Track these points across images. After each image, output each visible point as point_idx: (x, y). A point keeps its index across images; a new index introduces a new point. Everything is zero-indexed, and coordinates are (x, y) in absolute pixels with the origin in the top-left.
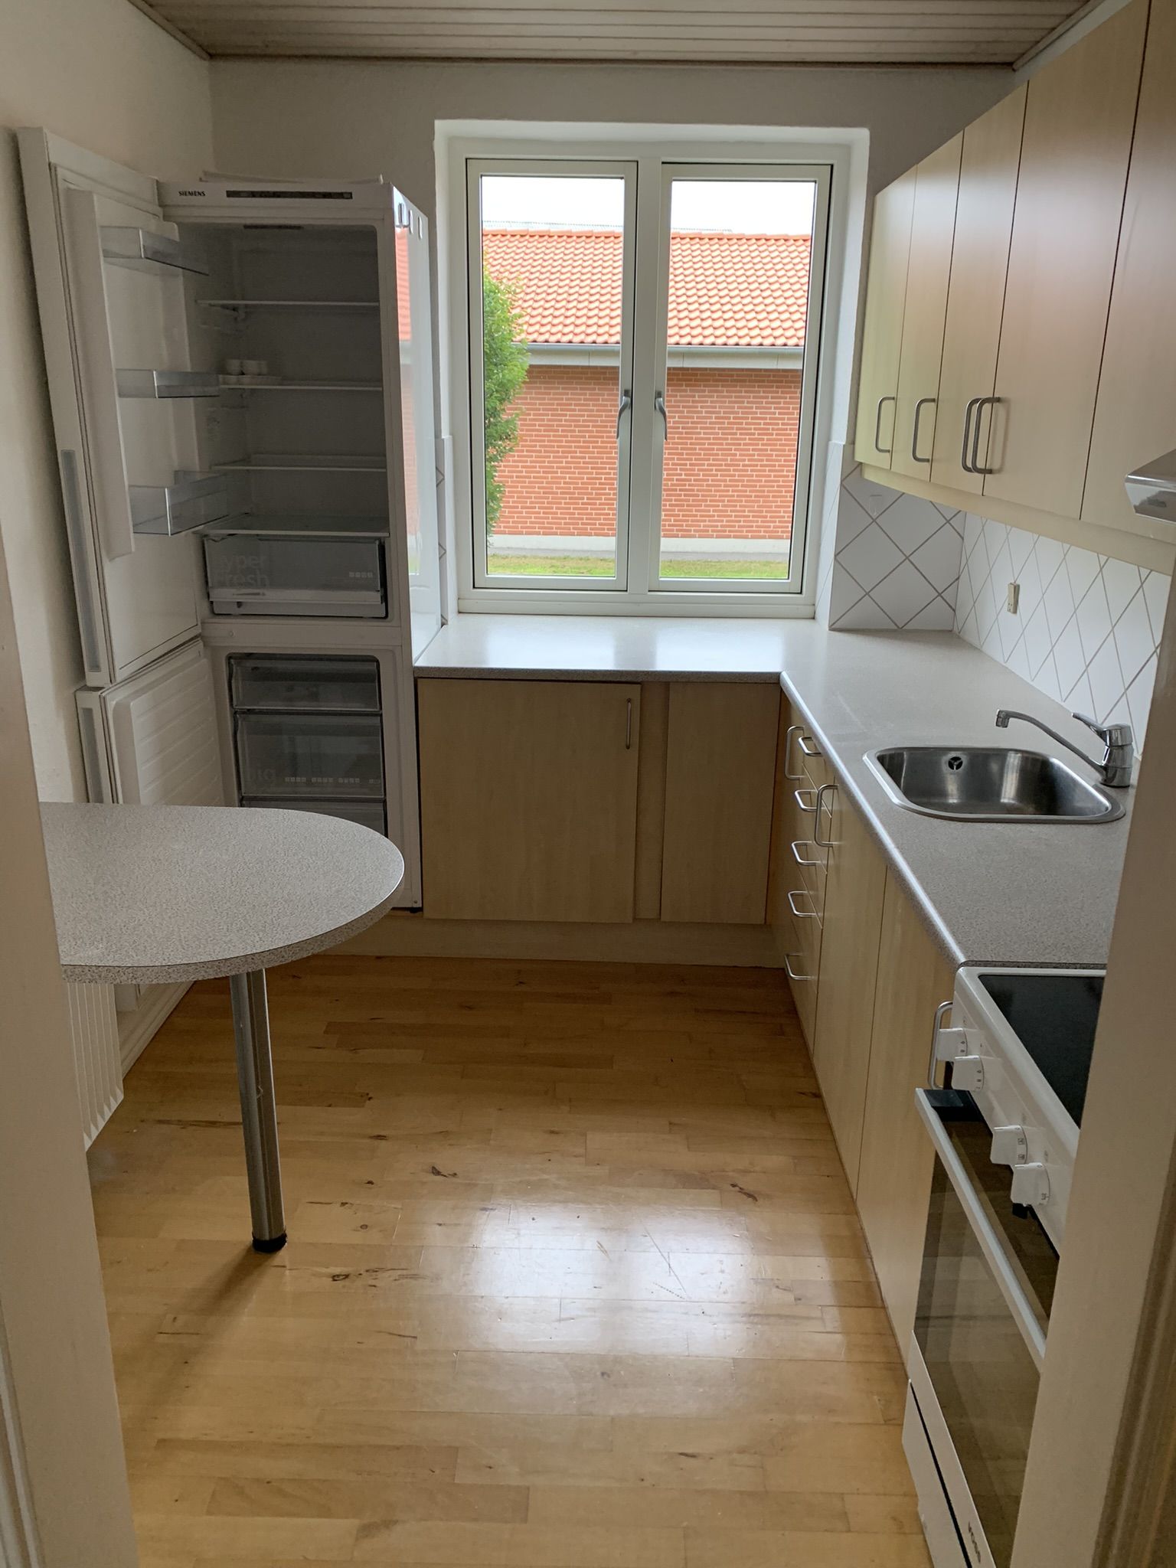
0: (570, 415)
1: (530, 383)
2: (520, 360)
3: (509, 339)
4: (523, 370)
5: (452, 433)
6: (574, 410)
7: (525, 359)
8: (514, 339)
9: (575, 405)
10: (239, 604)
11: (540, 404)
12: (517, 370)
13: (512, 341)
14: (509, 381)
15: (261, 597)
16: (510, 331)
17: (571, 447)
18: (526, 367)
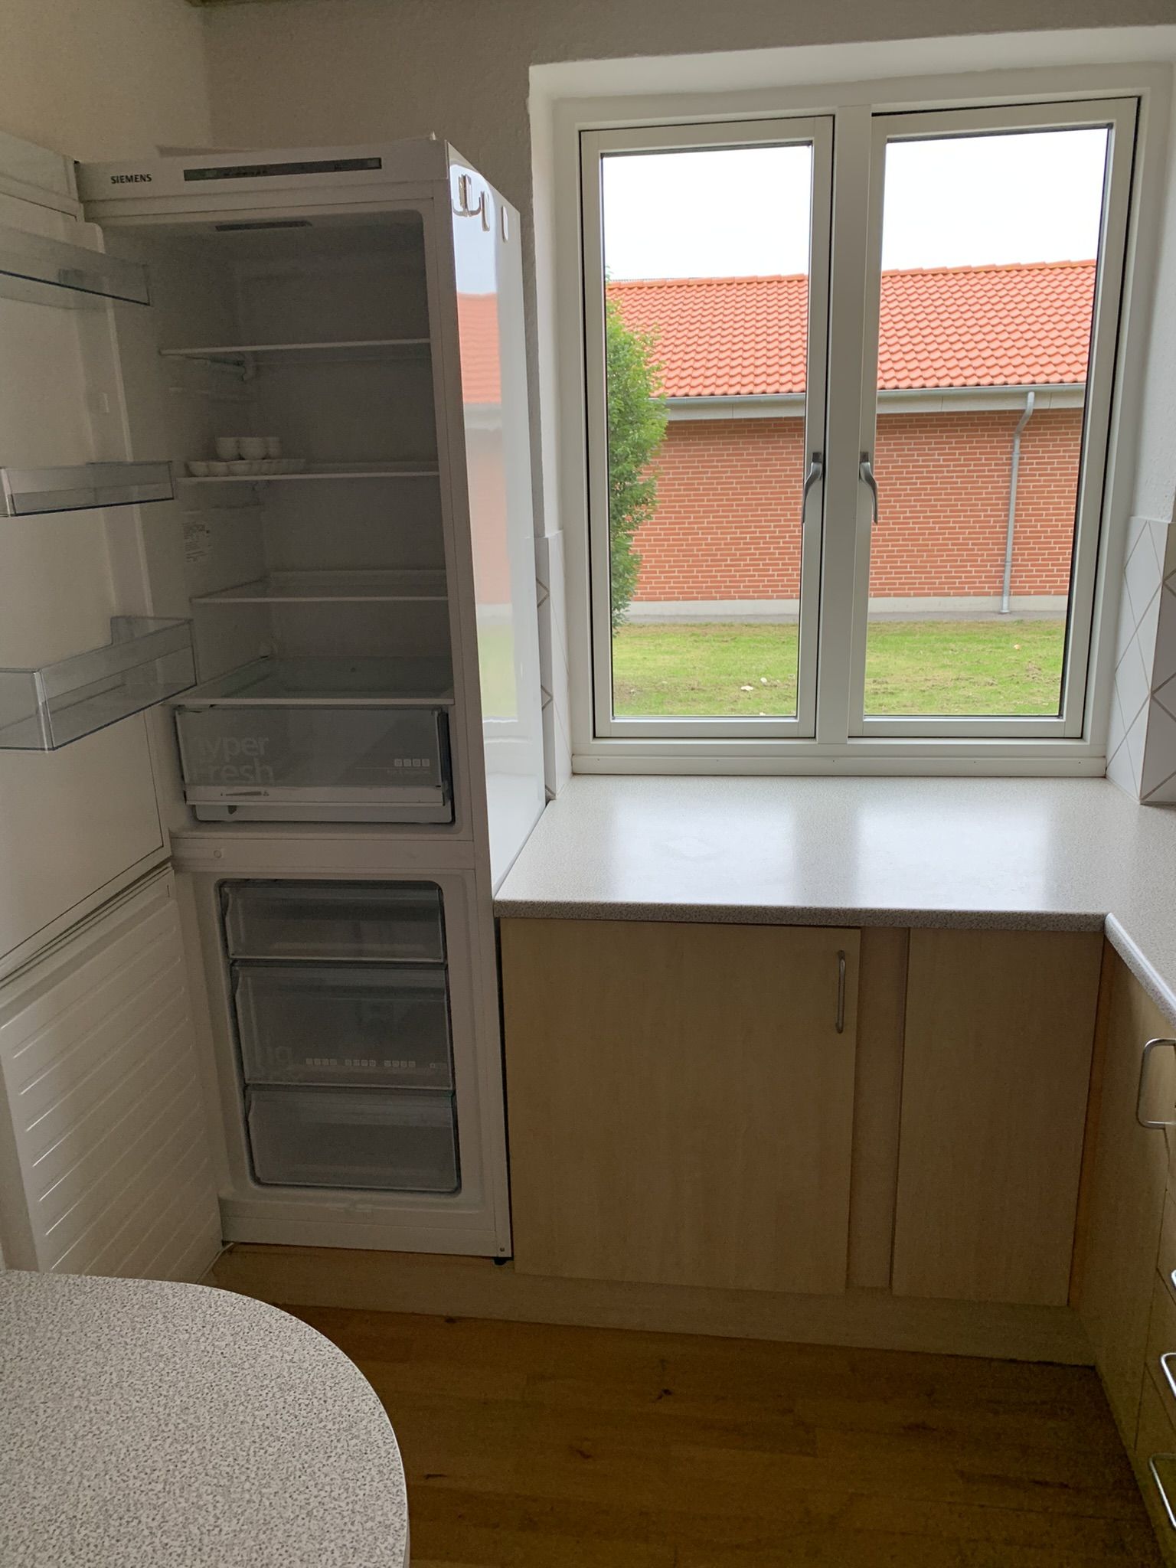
0: (712, 473)
1: (669, 440)
2: (659, 417)
3: (646, 394)
4: (661, 427)
5: (563, 527)
6: (717, 467)
7: (663, 415)
8: (652, 395)
9: (718, 461)
10: (232, 809)
11: (680, 462)
12: (654, 429)
13: (650, 397)
14: (645, 441)
15: (262, 798)
16: (647, 385)
17: (713, 506)
18: (665, 424)
